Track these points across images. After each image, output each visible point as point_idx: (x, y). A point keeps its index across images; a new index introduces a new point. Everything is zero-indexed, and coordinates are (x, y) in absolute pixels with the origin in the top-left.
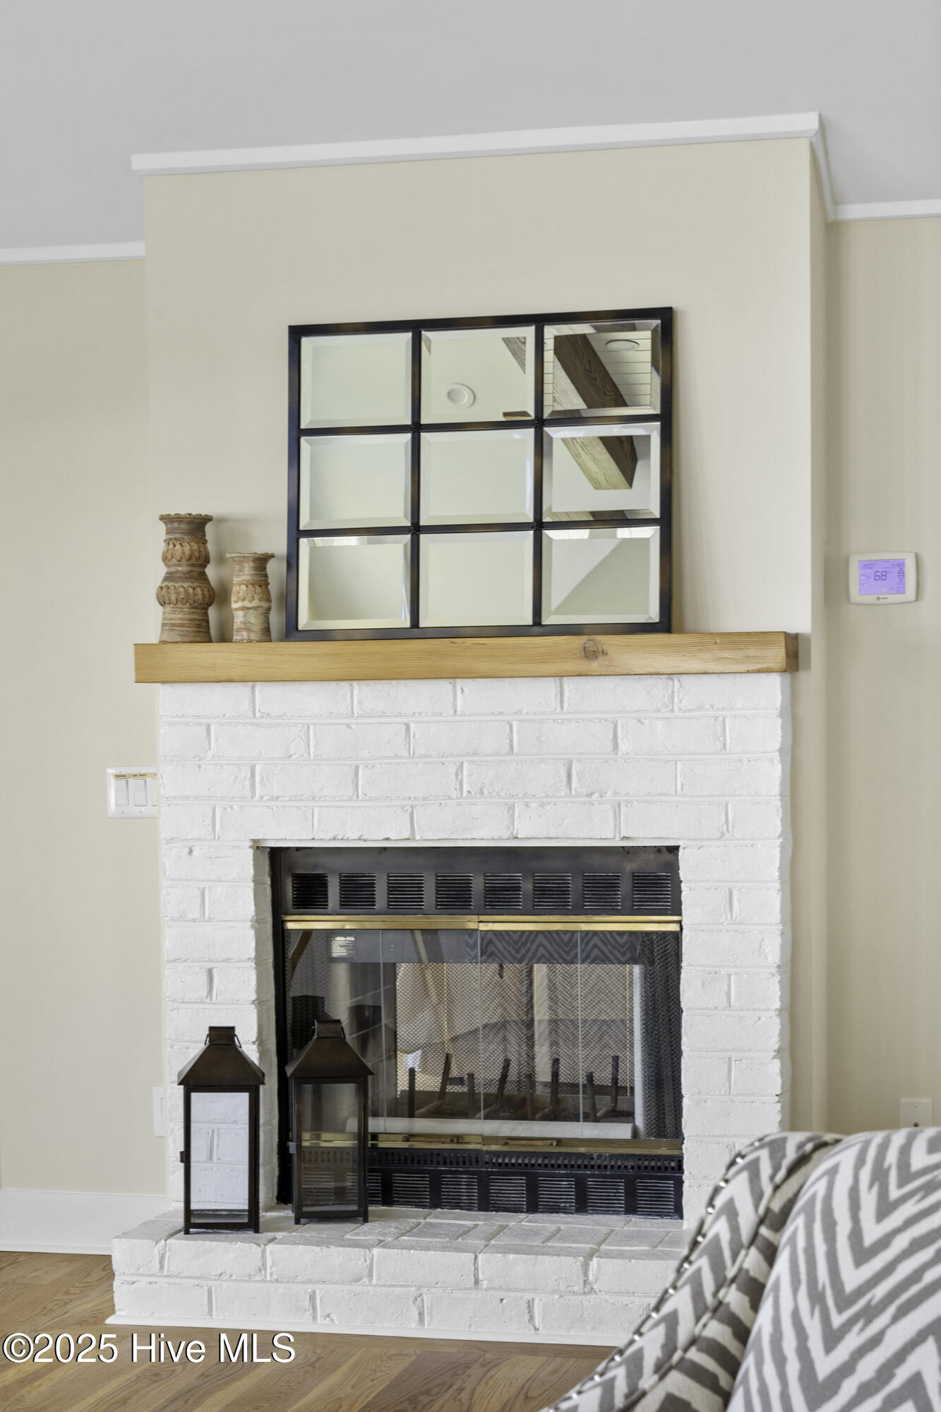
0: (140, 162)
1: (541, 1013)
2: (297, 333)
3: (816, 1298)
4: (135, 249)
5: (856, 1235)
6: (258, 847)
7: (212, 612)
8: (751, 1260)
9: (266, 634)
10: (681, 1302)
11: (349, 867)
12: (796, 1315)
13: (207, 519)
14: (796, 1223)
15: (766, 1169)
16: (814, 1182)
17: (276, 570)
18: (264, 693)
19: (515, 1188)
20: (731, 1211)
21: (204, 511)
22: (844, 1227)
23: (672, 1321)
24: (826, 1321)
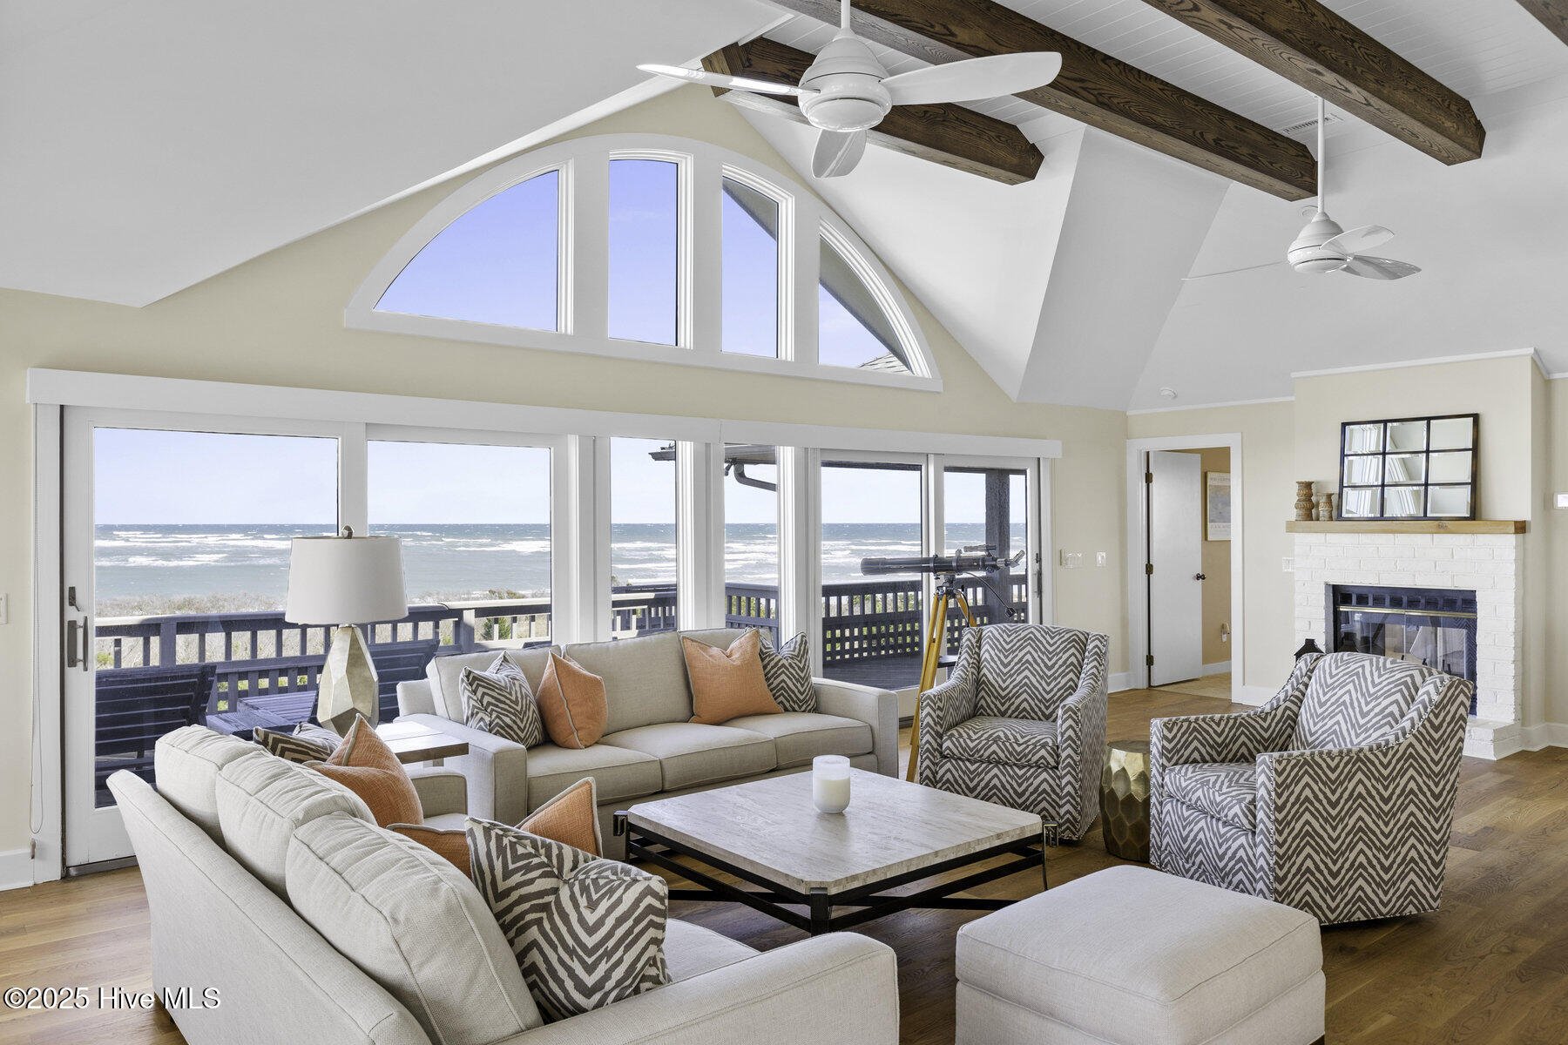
0: (1294, 375)
2: (1344, 425)
3: (1321, 686)
4: (1293, 398)
5: (1330, 673)
6: (1327, 585)
7: (1313, 511)
8: (1306, 679)
9: (1331, 518)
10: (1289, 687)
11: (1360, 591)
12: (1316, 689)
13: (1312, 483)
14: (1316, 671)
15: (1309, 661)
16: (1321, 663)
18: (1329, 536)
20: (1300, 669)
22: (1327, 672)
23: (1287, 691)
24: (1323, 690)
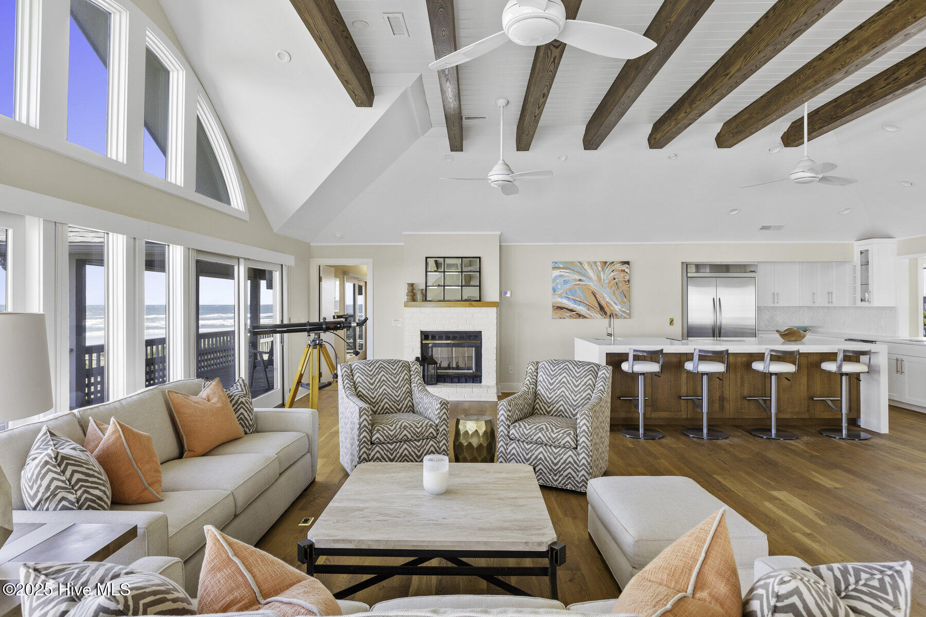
1: (454, 356)
17: (424, 291)
19: (456, 380)
21: (413, 283)
